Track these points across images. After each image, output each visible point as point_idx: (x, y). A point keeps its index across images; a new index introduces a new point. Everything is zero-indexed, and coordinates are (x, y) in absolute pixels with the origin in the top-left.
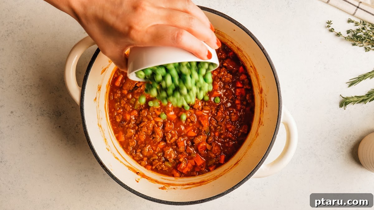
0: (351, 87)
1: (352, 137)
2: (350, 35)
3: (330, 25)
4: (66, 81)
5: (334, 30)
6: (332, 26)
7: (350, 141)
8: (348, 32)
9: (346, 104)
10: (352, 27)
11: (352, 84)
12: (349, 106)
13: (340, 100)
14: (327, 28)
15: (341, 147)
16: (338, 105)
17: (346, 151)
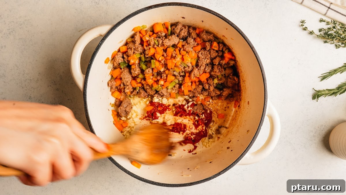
0: (323, 81)
1: (323, 127)
2: (322, 33)
3: (303, 24)
4: (71, 70)
5: (307, 28)
6: (305, 25)
7: (322, 130)
8: (320, 30)
9: (318, 96)
10: (324, 26)
11: (324, 78)
12: (321, 99)
13: (313, 93)
14: (301, 27)
15: (314, 136)
16: (311, 97)
17: (318, 139)
